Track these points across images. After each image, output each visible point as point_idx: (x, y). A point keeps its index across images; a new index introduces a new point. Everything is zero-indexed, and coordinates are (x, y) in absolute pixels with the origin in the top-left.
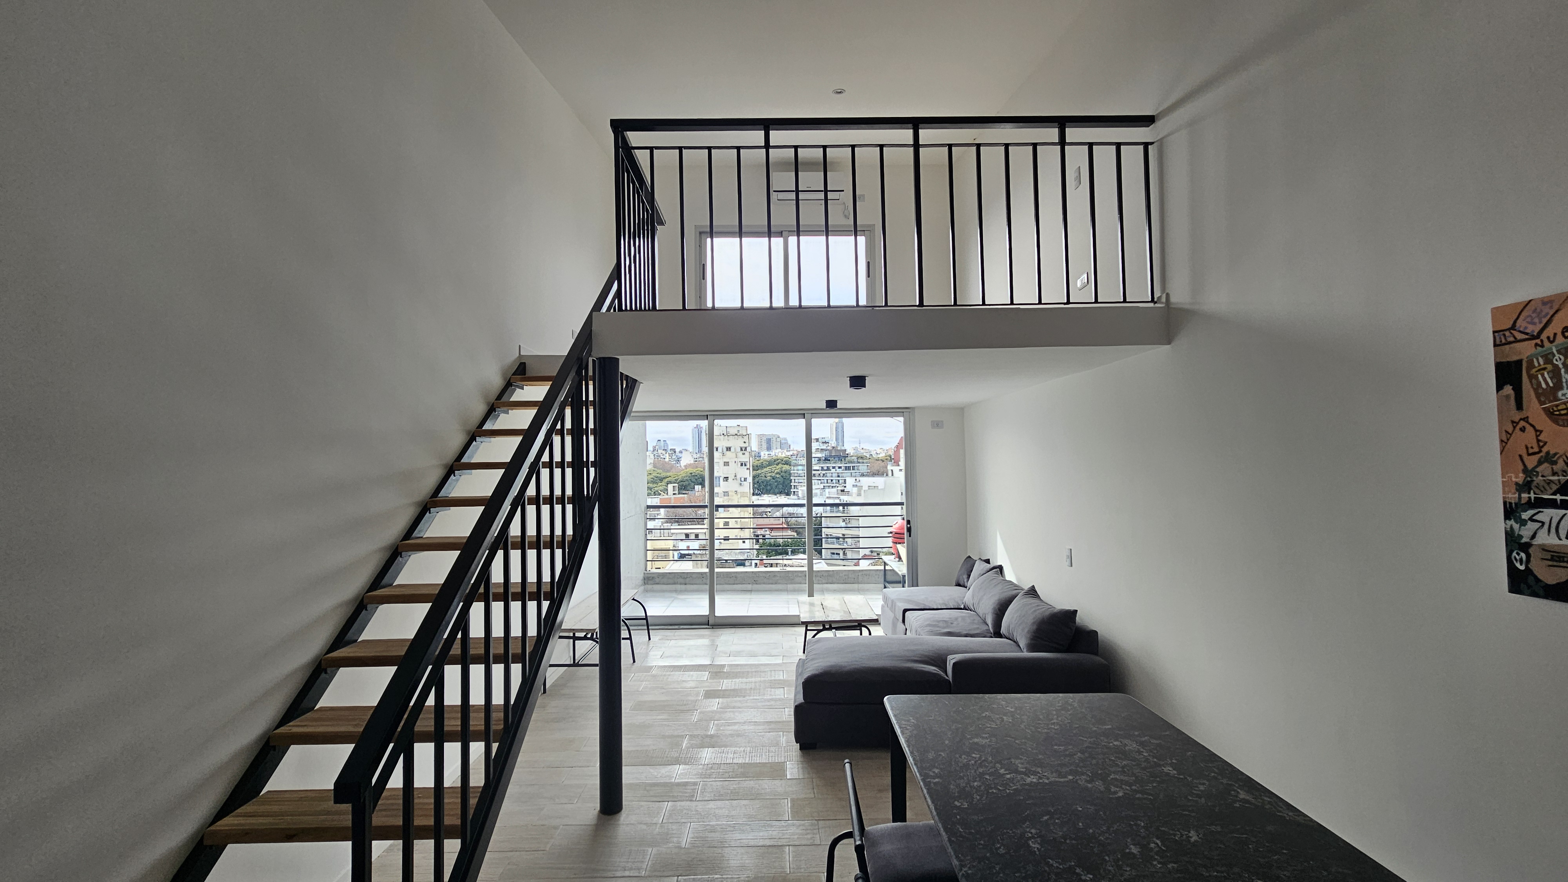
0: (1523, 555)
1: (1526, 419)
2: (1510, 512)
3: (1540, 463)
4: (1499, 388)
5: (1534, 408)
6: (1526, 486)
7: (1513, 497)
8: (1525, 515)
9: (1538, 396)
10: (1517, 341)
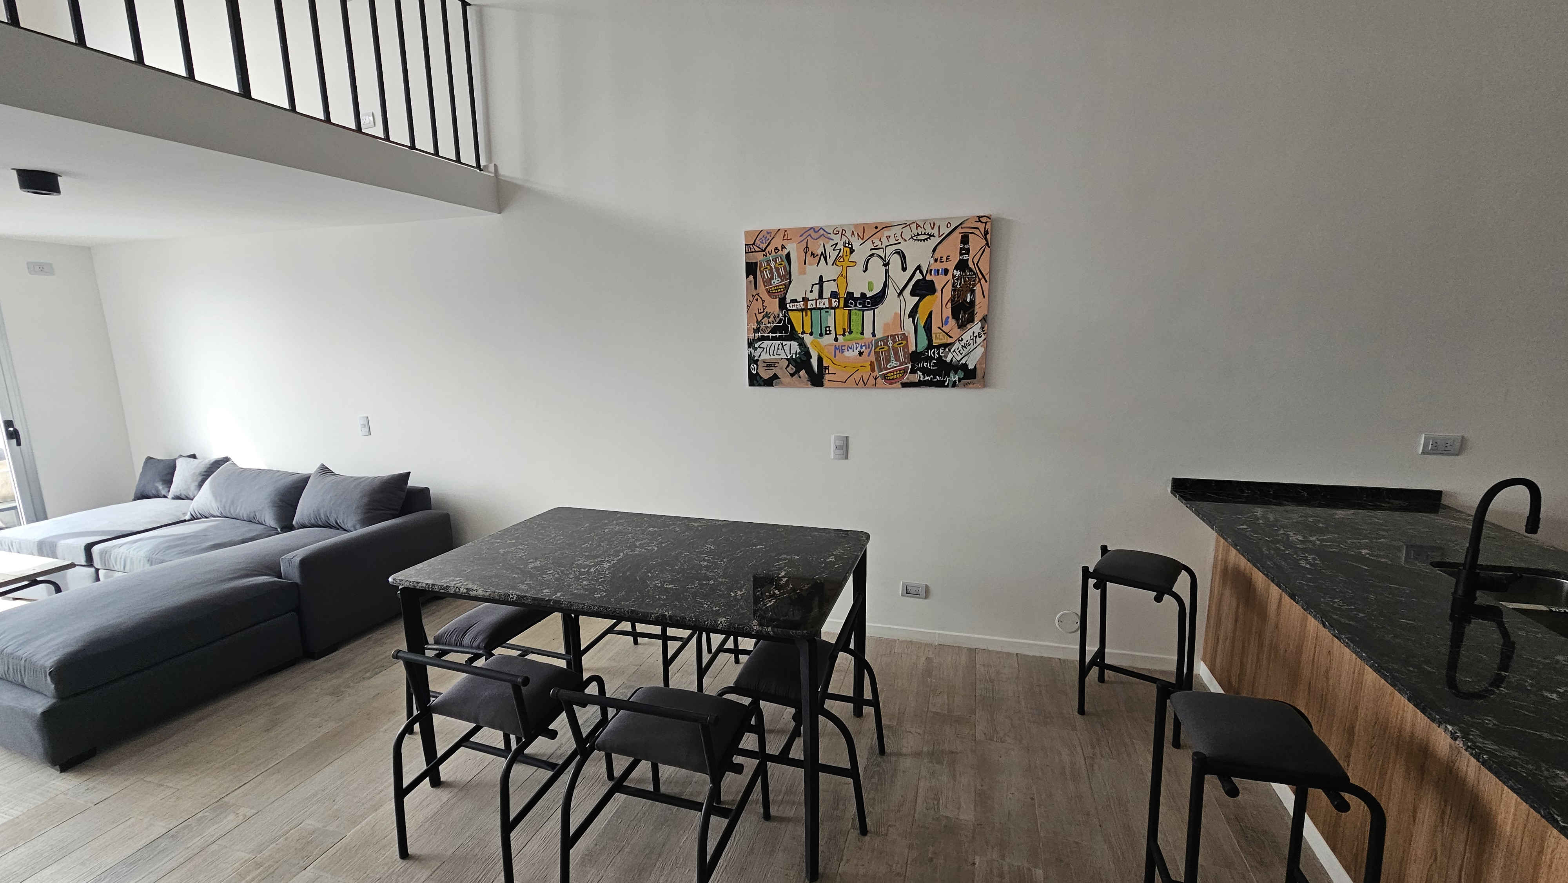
0: (755, 366)
1: (758, 294)
2: (750, 344)
3: (763, 318)
4: (747, 277)
5: (762, 288)
6: (757, 330)
7: (752, 336)
8: (757, 345)
9: (764, 282)
10: (755, 252)
